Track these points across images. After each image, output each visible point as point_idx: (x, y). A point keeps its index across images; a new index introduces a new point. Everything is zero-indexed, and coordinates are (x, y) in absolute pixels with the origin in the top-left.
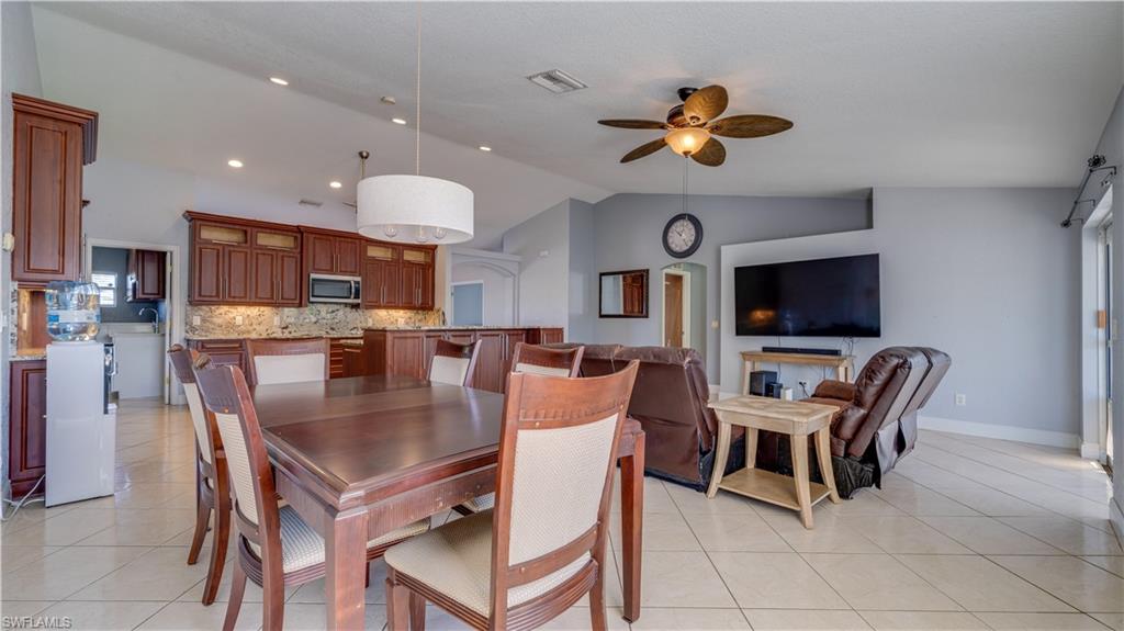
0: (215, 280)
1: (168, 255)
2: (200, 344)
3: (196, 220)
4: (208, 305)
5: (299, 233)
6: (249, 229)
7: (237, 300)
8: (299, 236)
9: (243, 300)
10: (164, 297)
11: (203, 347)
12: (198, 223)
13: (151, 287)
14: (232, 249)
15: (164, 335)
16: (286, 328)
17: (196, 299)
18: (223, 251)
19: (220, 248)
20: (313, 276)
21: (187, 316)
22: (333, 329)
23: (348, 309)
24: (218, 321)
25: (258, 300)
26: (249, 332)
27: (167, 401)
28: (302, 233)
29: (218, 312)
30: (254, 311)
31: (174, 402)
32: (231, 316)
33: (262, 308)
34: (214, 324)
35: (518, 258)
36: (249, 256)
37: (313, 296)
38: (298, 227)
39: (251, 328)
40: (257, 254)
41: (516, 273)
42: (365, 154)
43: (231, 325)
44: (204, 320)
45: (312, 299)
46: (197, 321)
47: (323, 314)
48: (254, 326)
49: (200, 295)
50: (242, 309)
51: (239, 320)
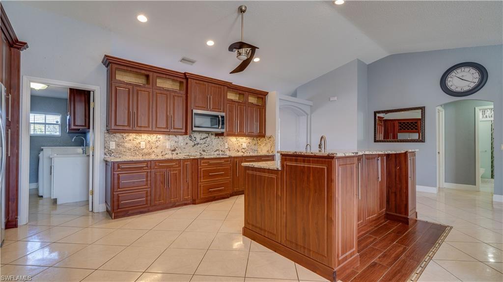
0: (127, 112)
1: (92, 93)
2: (116, 165)
3: (112, 64)
4: (120, 133)
5: (185, 79)
6: (151, 74)
7: (143, 129)
8: (184, 81)
9: (147, 129)
10: (89, 128)
11: (119, 167)
12: (115, 66)
13: (80, 121)
14: (139, 88)
15: (89, 156)
16: (174, 150)
17: (112, 129)
18: (132, 90)
19: (130, 87)
20: (195, 111)
21: (105, 142)
22: (204, 151)
23: (213, 137)
24: (128, 145)
25: (157, 130)
26: (149, 154)
27: (91, 210)
28: (187, 79)
29: (128, 138)
30: (153, 138)
31: (95, 210)
32: (138, 141)
33: (159, 136)
34: (125, 147)
35: (311, 103)
36: (151, 94)
37: (195, 127)
38: (185, 74)
39: (151, 151)
40: (156, 93)
41: (309, 112)
42: (243, 8)
43: (137, 149)
44: (118, 145)
45: (194, 129)
46: (113, 145)
47: (198, 140)
48: (153, 150)
49: (116, 124)
50: (145, 137)
51: (143, 145)
